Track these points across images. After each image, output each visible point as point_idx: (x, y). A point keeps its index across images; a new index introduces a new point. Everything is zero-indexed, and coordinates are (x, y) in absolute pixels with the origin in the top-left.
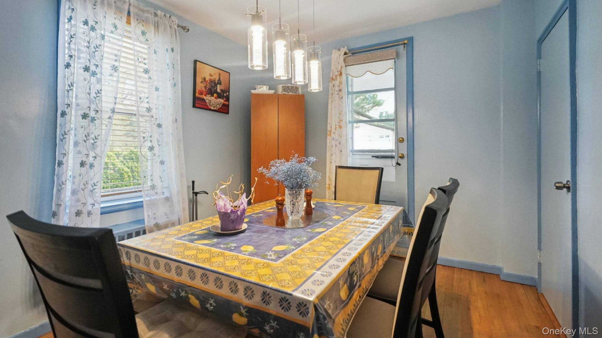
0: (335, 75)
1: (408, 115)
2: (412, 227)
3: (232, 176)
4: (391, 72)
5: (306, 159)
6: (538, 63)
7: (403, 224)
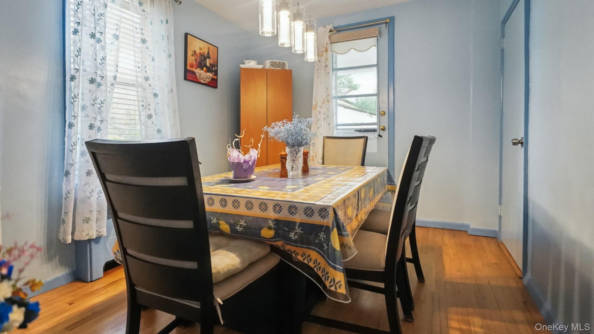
0: (321, 51)
1: (390, 90)
2: (395, 185)
3: (245, 130)
4: (374, 50)
5: (305, 120)
6: (502, 42)
7: (388, 182)
